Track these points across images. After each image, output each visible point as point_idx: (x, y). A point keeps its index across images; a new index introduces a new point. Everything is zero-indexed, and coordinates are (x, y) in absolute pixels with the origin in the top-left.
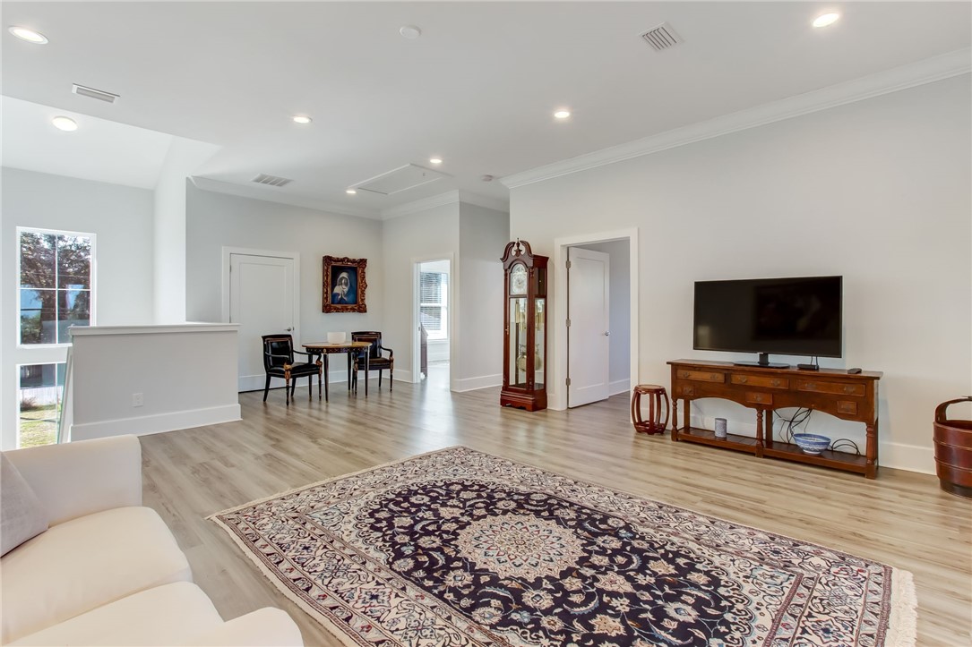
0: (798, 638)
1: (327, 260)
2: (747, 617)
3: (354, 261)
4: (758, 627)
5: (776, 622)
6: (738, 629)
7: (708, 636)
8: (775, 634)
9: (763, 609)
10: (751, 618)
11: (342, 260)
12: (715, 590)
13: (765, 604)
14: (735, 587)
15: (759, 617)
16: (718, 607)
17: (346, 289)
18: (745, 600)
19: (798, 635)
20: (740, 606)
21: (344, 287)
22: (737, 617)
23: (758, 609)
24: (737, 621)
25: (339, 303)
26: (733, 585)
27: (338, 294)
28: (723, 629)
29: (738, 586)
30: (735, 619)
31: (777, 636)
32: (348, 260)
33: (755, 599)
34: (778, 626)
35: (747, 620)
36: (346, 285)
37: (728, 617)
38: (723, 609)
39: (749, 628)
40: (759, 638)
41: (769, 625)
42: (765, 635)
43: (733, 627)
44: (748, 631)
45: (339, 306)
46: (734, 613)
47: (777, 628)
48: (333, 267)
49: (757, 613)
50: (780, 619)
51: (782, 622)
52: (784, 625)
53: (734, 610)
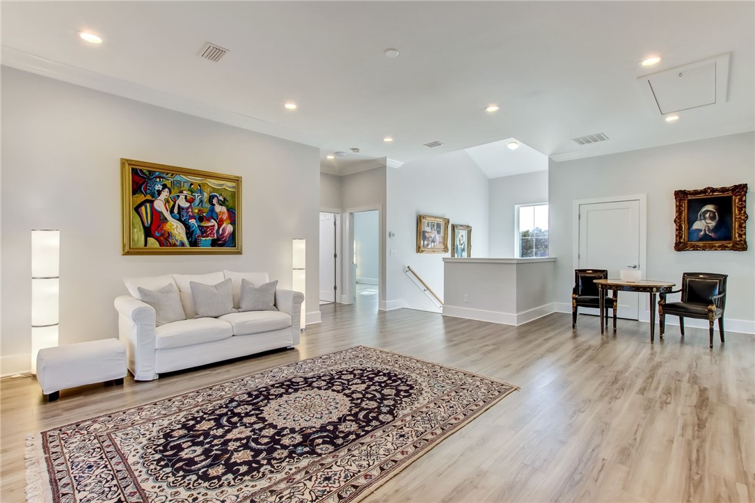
0: (120, 494)
1: (680, 195)
2: (160, 478)
3: (723, 190)
4: (148, 479)
5: (140, 490)
6: (155, 469)
7: (163, 455)
8: (135, 484)
9: (157, 490)
10: (157, 480)
11: (704, 191)
12: (197, 474)
13: (160, 494)
14: (191, 486)
15: (154, 484)
16: (180, 468)
17: (712, 224)
18: (174, 485)
19: (121, 496)
20: (171, 479)
21: (708, 221)
22: (164, 473)
23: (159, 487)
24: (161, 472)
25: (701, 240)
26: (193, 486)
27: (701, 231)
28: (162, 463)
29: (190, 488)
30: (164, 472)
31: (132, 484)
32: (713, 190)
33: (169, 491)
34: (138, 490)
35: (157, 477)
36: (712, 218)
37: (169, 470)
38: (178, 470)
39: (151, 474)
40: (141, 475)
41: (143, 485)
42: (139, 479)
43: (158, 468)
44: (149, 472)
45: (701, 244)
46: (168, 473)
47: (137, 487)
48: (690, 201)
49: (157, 485)
50: (141, 495)
51: (138, 494)
52: (135, 493)
53: (170, 475)
